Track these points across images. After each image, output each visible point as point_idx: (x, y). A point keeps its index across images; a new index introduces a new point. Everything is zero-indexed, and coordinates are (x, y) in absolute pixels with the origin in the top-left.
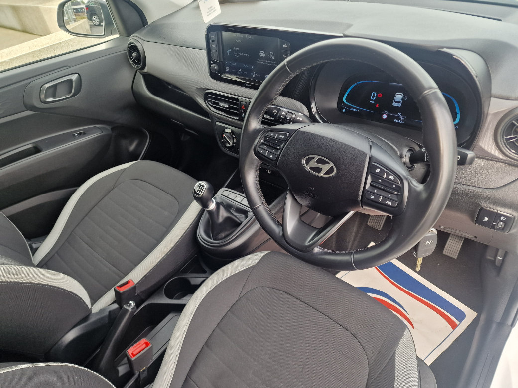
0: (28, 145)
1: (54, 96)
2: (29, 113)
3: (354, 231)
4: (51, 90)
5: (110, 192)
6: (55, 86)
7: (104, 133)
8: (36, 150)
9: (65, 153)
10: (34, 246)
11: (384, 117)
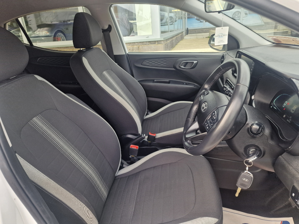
0: (167, 80)
1: (185, 66)
2: (173, 69)
3: (285, 203)
4: (185, 64)
5: (181, 109)
6: (187, 63)
7: (195, 87)
8: (169, 83)
9: (176, 88)
10: (149, 113)
11: (284, 116)
